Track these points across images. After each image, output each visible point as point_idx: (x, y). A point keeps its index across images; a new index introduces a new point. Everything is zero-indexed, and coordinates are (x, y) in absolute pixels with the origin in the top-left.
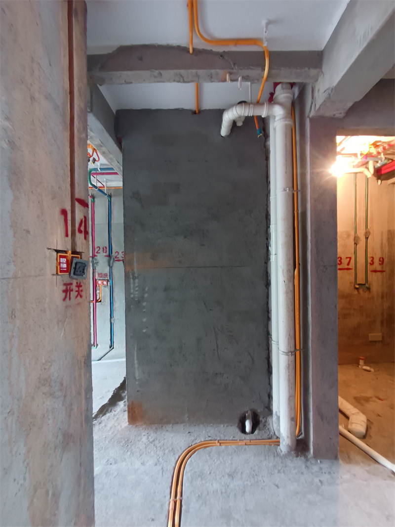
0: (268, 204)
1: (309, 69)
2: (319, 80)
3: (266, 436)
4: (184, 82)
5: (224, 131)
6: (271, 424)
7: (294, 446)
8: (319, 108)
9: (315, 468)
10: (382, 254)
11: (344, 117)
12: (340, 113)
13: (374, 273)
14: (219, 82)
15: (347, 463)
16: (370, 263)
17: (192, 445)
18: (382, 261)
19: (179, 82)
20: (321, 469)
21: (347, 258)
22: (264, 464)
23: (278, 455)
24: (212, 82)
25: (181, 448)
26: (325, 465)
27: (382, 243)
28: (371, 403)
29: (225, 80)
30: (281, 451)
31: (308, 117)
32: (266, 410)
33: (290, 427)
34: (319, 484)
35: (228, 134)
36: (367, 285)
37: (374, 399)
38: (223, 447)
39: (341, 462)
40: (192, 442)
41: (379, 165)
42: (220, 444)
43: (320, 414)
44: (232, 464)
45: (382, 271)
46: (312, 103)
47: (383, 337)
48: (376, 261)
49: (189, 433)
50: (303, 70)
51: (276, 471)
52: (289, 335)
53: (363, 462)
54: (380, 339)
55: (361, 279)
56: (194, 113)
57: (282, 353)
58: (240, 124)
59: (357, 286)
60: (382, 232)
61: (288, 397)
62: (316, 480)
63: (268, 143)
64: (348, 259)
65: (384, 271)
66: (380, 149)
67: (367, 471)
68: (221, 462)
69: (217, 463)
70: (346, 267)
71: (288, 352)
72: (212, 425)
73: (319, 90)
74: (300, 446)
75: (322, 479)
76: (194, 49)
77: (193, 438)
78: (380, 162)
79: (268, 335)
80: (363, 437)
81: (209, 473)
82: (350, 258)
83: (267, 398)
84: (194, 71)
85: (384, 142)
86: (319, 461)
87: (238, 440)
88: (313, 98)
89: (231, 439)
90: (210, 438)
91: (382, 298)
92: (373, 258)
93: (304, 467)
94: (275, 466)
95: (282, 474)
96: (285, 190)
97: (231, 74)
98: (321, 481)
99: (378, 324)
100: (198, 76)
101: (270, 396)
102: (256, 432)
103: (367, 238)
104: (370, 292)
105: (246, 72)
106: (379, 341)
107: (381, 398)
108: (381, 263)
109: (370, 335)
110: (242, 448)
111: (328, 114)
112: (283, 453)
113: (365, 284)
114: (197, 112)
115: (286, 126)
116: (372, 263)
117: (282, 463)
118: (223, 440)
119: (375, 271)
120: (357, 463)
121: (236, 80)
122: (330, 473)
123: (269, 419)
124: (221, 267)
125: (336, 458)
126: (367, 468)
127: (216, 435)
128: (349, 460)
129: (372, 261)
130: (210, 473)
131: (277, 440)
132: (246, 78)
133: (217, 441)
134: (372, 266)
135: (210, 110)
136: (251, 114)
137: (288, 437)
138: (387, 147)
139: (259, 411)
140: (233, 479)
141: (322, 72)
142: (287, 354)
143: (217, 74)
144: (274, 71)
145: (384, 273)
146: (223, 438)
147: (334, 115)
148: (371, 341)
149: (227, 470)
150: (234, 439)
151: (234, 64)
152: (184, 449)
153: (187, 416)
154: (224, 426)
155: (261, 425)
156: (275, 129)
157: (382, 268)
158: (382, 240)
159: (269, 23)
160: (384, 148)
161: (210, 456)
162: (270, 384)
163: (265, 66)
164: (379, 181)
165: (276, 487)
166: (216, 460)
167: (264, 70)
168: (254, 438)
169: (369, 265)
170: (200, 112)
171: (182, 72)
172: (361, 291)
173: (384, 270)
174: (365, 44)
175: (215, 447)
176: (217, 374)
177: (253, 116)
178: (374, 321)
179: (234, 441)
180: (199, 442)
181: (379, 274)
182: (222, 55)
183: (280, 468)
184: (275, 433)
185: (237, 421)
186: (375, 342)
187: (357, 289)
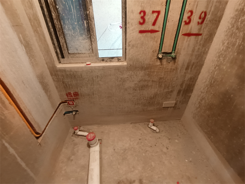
10: (207, 7)
13: (186, 37)
16: (185, 22)
18: (203, 18)
21: (153, 12)
36: (173, 55)
45: (197, 35)
47: (176, 104)
48: (195, 19)
55: (167, 47)
59: (160, 56)
64: (155, 15)
65: (201, 35)
70: (151, 28)
82: (159, 12)
91: (187, 69)
92: (192, 12)
99: (175, 93)
104: (175, 62)
106: (171, 107)
108: (200, 21)
109: (164, 102)
113: (171, 53)
116: (188, 22)
119: (189, 35)
129: (189, 18)
134: (186, 26)
145: (200, 37)
157: (200, 29)
172: (164, 61)
173: (201, 32)
178: (172, 91)
181: (193, 38)
186: (168, 108)
187: (160, 59)
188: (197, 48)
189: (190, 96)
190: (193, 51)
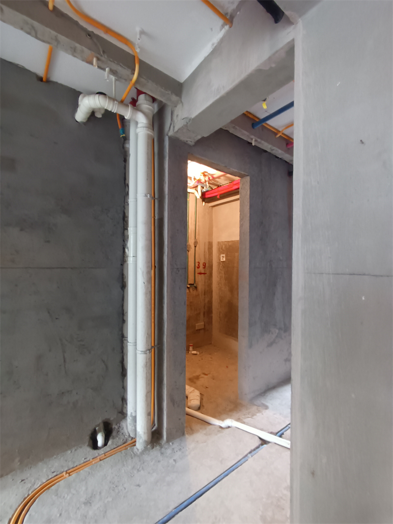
0: (126, 207)
1: (172, 93)
2: (178, 107)
3: (121, 442)
4: (36, 37)
5: (81, 115)
6: (125, 428)
7: (150, 440)
8: (177, 131)
9: (169, 451)
10: (205, 260)
11: (194, 146)
12: (191, 142)
13: (199, 275)
14: (83, 60)
15: (191, 435)
17: (28, 495)
18: (205, 265)
19: (29, 33)
20: (173, 449)
22: (123, 471)
23: (135, 455)
24: (75, 56)
25: (11, 507)
26: (175, 445)
27: (205, 252)
28: (201, 379)
29: (91, 63)
30: (138, 450)
31: (167, 135)
32: (120, 415)
33: (147, 422)
34: (174, 463)
35: (85, 121)
36: (195, 285)
37: (203, 376)
38: (74, 475)
39: (187, 436)
40: (29, 490)
41: (204, 190)
42: (69, 473)
43: (172, 400)
44: (87, 489)
45: (204, 274)
46: (171, 124)
47: (205, 325)
48: (201, 266)
49: (22, 481)
50: (167, 92)
51: (135, 472)
52: (148, 334)
53: (201, 428)
54: (203, 327)
55: (191, 281)
56: (41, 79)
57: (140, 352)
58: (99, 115)
59: (189, 286)
60: (205, 243)
61: (145, 394)
62: (171, 461)
63: (127, 146)
66: (207, 179)
67: (205, 434)
68: (73, 494)
69: (68, 498)
71: (147, 351)
72: (55, 456)
73: (177, 116)
74: (155, 436)
75: (175, 458)
76: (54, 7)
77: (30, 485)
78: (205, 188)
79: (122, 338)
80: (199, 409)
81: (58, 515)
83: (121, 402)
84: (54, 33)
85: (209, 174)
86: (171, 444)
87: (91, 460)
88: (172, 120)
89: (82, 462)
90: (55, 474)
91: (205, 294)
92: (199, 262)
93: (159, 455)
94: (133, 468)
95: (142, 471)
96: (146, 196)
97: (98, 59)
98: (175, 460)
99: (202, 314)
100: (57, 40)
101: (124, 400)
102: (110, 443)
103: (195, 247)
104: (197, 290)
105: (115, 67)
106: (202, 329)
107: (206, 373)
108: (204, 267)
109: (196, 324)
110: (97, 467)
111: (183, 138)
112: (140, 451)
113: (193, 284)
114: (44, 79)
115: (149, 137)
116: (198, 268)
117: (140, 461)
118: (73, 468)
119: (200, 273)
120: (198, 431)
121: (104, 69)
122: (180, 449)
123: (123, 424)
124: (72, 268)
125: (183, 434)
126: (204, 432)
127: (62, 467)
128: (192, 431)
129: (198, 265)
130: (60, 515)
131: (133, 440)
132: (113, 72)
133: (64, 473)
135: (62, 85)
136: (115, 111)
137: (144, 433)
138: (211, 178)
139: (112, 419)
140: (91, 505)
141: (181, 102)
142: (145, 352)
143: (82, 51)
144: (142, 80)
145: (206, 275)
146: (72, 466)
147: (187, 141)
148: (197, 330)
149: (83, 499)
150: (85, 460)
151: (104, 52)
152: (17, 505)
153: (17, 460)
154: (71, 452)
155: (114, 433)
156: (137, 135)
157: (205, 271)
158: (205, 248)
159: (142, 33)
160: (209, 179)
161: (57, 495)
162: (124, 388)
163: (135, 71)
164: (204, 203)
165: (138, 487)
166: (66, 495)
167: (134, 74)
168: (108, 449)
169: (196, 268)
170: (48, 81)
171: (36, 24)
172: (191, 290)
174: (218, 97)
175: (63, 481)
176: (63, 393)
177: (116, 114)
178: (199, 313)
179: (86, 463)
180: (38, 486)
181: (203, 275)
182: (90, 35)
183: (139, 467)
184: (129, 435)
185: (87, 439)
186: (200, 330)
187: (188, 288)
188: (206, 281)
189: (212, 317)
190: (205, 282)
